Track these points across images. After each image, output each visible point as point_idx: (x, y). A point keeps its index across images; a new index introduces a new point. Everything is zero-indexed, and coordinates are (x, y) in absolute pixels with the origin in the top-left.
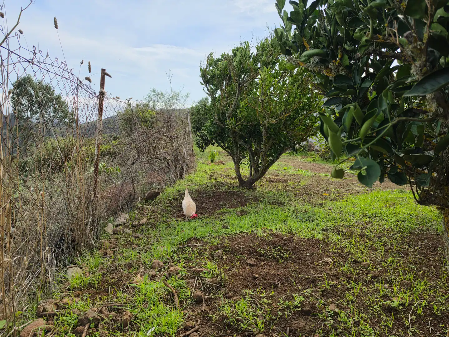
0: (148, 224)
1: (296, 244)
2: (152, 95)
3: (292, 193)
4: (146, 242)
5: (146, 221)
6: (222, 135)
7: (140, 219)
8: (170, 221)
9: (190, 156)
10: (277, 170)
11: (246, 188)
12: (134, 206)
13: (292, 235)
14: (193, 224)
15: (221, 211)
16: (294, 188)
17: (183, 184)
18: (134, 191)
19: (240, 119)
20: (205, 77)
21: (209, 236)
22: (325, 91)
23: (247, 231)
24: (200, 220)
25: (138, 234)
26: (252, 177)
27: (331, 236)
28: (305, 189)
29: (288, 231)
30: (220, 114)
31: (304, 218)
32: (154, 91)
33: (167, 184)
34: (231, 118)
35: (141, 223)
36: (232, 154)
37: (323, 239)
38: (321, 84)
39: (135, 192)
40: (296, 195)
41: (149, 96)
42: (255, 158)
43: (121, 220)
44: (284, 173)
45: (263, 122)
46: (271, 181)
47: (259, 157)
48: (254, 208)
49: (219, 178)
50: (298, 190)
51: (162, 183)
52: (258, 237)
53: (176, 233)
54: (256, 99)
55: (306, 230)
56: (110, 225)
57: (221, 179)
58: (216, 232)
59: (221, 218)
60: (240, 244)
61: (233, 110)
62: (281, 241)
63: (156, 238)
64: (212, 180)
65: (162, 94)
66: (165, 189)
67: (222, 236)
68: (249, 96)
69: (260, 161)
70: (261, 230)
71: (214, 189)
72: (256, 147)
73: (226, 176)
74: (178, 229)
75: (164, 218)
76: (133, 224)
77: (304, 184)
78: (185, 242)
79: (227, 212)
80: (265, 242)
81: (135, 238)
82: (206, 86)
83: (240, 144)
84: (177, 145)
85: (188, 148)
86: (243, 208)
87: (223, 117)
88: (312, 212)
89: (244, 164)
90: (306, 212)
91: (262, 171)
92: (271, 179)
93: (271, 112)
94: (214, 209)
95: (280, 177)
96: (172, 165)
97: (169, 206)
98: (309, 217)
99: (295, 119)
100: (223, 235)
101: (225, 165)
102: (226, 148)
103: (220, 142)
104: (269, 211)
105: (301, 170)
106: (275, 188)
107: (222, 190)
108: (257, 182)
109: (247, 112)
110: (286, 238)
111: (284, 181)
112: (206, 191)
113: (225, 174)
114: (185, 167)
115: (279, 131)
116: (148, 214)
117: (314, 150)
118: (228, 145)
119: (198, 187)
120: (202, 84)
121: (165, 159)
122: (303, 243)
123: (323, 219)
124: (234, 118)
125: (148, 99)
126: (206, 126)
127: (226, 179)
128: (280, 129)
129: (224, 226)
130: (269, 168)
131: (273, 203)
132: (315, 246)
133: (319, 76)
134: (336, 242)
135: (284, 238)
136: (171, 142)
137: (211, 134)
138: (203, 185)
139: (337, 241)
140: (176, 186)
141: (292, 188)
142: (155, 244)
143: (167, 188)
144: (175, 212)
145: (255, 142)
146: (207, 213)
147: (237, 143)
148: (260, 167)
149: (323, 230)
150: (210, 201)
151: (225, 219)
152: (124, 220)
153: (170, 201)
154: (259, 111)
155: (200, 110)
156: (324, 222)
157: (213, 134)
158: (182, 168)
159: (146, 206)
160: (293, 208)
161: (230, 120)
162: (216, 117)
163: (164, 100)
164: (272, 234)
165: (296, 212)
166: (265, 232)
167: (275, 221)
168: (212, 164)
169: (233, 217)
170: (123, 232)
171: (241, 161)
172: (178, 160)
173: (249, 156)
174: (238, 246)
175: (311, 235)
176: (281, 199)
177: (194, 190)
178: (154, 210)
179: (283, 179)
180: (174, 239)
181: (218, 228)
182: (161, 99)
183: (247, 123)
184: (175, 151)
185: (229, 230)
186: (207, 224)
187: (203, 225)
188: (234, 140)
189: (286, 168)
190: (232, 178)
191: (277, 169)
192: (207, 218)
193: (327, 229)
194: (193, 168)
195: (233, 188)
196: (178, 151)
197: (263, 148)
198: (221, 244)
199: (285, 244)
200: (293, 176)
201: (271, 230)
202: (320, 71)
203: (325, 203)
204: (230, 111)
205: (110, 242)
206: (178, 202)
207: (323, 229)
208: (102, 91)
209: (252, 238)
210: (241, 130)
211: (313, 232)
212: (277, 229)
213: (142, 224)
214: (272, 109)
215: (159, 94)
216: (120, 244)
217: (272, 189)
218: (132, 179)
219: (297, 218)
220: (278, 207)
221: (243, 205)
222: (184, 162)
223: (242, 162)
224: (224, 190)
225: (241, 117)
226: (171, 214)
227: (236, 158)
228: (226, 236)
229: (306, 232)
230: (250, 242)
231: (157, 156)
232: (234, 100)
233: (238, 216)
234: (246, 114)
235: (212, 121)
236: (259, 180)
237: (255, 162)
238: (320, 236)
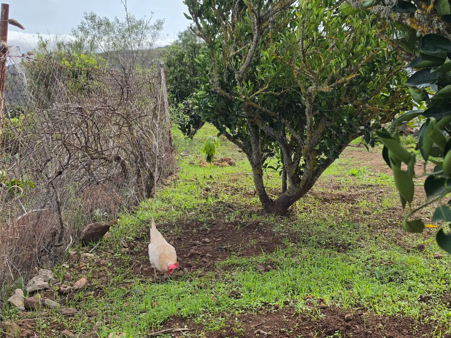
0: (89, 288)
1: (368, 327)
2: (88, 24)
3: (365, 225)
4: (87, 325)
5: (86, 284)
6: (228, 113)
7: (73, 279)
8: (130, 283)
9: (166, 150)
10: (336, 176)
11: (276, 215)
12: (61, 254)
13: (362, 310)
14: (174, 288)
15: (227, 262)
16: (370, 214)
17: (154, 207)
18: (62, 224)
19: (262, 82)
20: (193, 4)
21: (205, 312)
22: (410, 54)
23: (277, 303)
24: (188, 282)
25: (71, 308)
26: (286, 193)
27: (436, 311)
28: (391, 216)
29: (353, 302)
30: (223, 73)
31: (386, 276)
32: (93, 18)
33: (123, 209)
34: (244, 82)
35: (76, 287)
36: (247, 149)
37: (419, 317)
38: (403, 41)
39: (62, 228)
40: (372, 228)
41: (82, 29)
42: (293, 157)
43: (38, 282)
44: (351, 181)
45: (306, 88)
46: (326, 200)
47: (301, 155)
48: (290, 255)
49: (222, 195)
50: (377, 218)
51: (112, 206)
52: (297, 314)
53: (143, 306)
54: (291, 48)
55: (389, 299)
56: (19, 292)
57: (226, 197)
58: (218, 305)
59: (228, 276)
60: (262, 328)
61: (249, 65)
62: (340, 321)
63: (105, 316)
64: (210, 199)
65: (108, 24)
66: (118, 218)
67: (229, 313)
68: (279, 41)
69: (302, 162)
70: (303, 301)
71: (213, 217)
72: (294, 134)
73: (236, 190)
74: (147, 298)
75: (120, 277)
76: (62, 288)
77: (390, 206)
78: (161, 325)
79: (238, 265)
80: (310, 323)
81: (67, 316)
82: (196, 21)
83: (262, 131)
84: (141, 132)
85: (161, 136)
86: (269, 257)
87: (229, 79)
88: (402, 263)
89: (270, 167)
90: (391, 263)
91: (307, 180)
92: (325, 196)
93: (322, 71)
94: (214, 258)
95: (343, 192)
96: (132, 170)
97: (128, 253)
98: (396, 273)
99: (368, 81)
100: (232, 311)
101: (234, 165)
102: (235, 137)
103: (224, 126)
104: (320, 262)
105: (384, 176)
106: (333, 215)
107: (229, 219)
108: (297, 202)
109: (275, 69)
110: (349, 315)
111: (351, 199)
112: (197, 221)
113: (235, 185)
114: (156, 175)
115: (338, 105)
116: (88, 270)
117: (412, 133)
118: (239, 133)
119: (182, 213)
120: (189, 18)
121: (118, 159)
122: (381, 325)
123: (422, 277)
124: (249, 82)
125: (81, 34)
126: (196, 97)
127: (237, 195)
128: (341, 101)
129: (233, 292)
130: (320, 174)
131: (327, 246)
132: (405, 331)
133: (399, 26)
134: (445, 323)
135: (346, 317)
136: (130, 126)
137: (206, 112)
138: (191, 210)
139: (446, 320)
140: (139, 213)
141: (365, 213)
142: (105, 328)
143: (123, 217)
144: (139, 265)
145: (292, 126)
146: (201, 266)
147: (256, 127)
148: (301, 173)
149: (422, 299)
150: (205, 242)
151: (236, 278)
152: (45, 281)
153: (129, 243)
154: (298, 68)
155: (183, 55)
156: (423, 283)
157: (210, 113)
158: (151, 177)
159: (85, 254)
160: (364, 255)
161: (243, 85)
162: (216, 79)
163: (112, 35)
164: (324, 308)
165: (370, 264)
166: (311, 304)
167: (329, 282)
168: (208, 164)
169: (250, 275)
170: (44, 306)
171: (266, 162)
172: (142, 160)
173: (281, 153)
174: (259, 333)
175: (398, 310)
176: (344, 237)
177: (174, 221)
178: (99, 262)
179: (349, 193)
180: (139, 319)
181: (221, 297)
182: (106, 33)
183: (276, 91)
184: (136, 144)
185: (242, 302)
186: (201, 288)
187: (193, 291)
188: (252, 123)
189: (355, 172)
190: (247, 194)
191: (337, 173)
192: (200, 276)
193: (430, 298)
194: (171, 174)
195: (251, 214)
196: (142, 142)
197: (308, 138)
198: (227, 329)
199: (348, 328)
200: (369, 189)
201: (322, 300)
202: (401, 19)
203: (428, 243)
204: (242, 68)
205: (20, 325)
206: (144, 244)
207: (421, 297)
208: (3, 45)
209: (285, 317)
210: (264, 104)
211: (403, 303)
212: (333, 298)
213: (77, 290)
214: (323, 64)
215: (102, 24)
216: (39, 328)
217: (326, 216)
218: (58, 202)
219: (372, 275)
220: (336, 253)
221: (270, 249)
222: (153, 165)
223: (266, 164)
224: (232, 219)
225: (263, 79)
226: (132, 269)
227: (254, 156)
228: (237, 312)
229: (388, 303)
230: (282, 323)
231: (102, 154)
232: (249, 48)
233: (260, 272)
234: (273, 73)
235: (208, 87)
236: (302, 199)
237: (293, 163)
238: (415, 312)
